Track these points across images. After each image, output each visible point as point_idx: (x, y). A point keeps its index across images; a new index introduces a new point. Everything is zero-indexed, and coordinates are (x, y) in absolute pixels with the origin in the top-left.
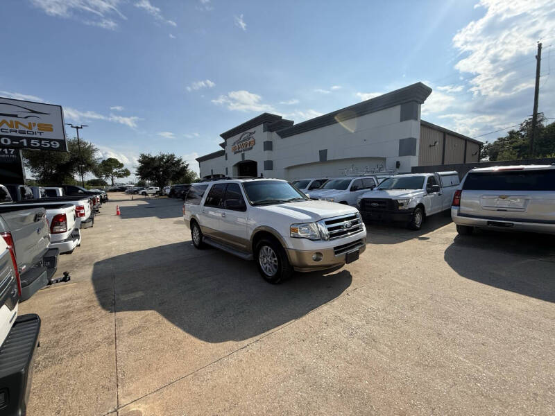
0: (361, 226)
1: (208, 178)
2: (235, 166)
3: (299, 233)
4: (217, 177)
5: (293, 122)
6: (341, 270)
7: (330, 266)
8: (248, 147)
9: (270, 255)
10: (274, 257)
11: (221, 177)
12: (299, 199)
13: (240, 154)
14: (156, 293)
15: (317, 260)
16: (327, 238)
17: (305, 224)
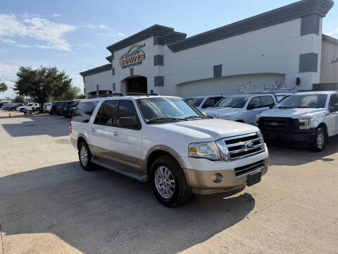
0: (263, 146)
1: (93, 94)
2: (122, 81)
3: (198, 153)
4: (103, 93)
5: (185, 35)
6: (242, 193)
7: (231, 188)
8: (137, 61)
9: (167, 176)
10: (171, 178)
11: (108, 93)
12: (196, 117)
13: (128, 69)
14: (43, 216)
15: (217, 181)
16: (227, 158)
17: (204, 143)
